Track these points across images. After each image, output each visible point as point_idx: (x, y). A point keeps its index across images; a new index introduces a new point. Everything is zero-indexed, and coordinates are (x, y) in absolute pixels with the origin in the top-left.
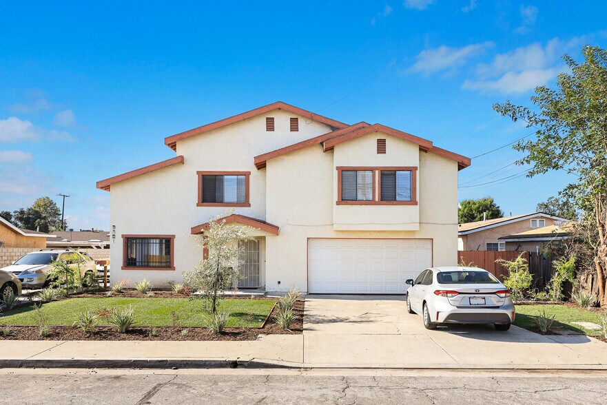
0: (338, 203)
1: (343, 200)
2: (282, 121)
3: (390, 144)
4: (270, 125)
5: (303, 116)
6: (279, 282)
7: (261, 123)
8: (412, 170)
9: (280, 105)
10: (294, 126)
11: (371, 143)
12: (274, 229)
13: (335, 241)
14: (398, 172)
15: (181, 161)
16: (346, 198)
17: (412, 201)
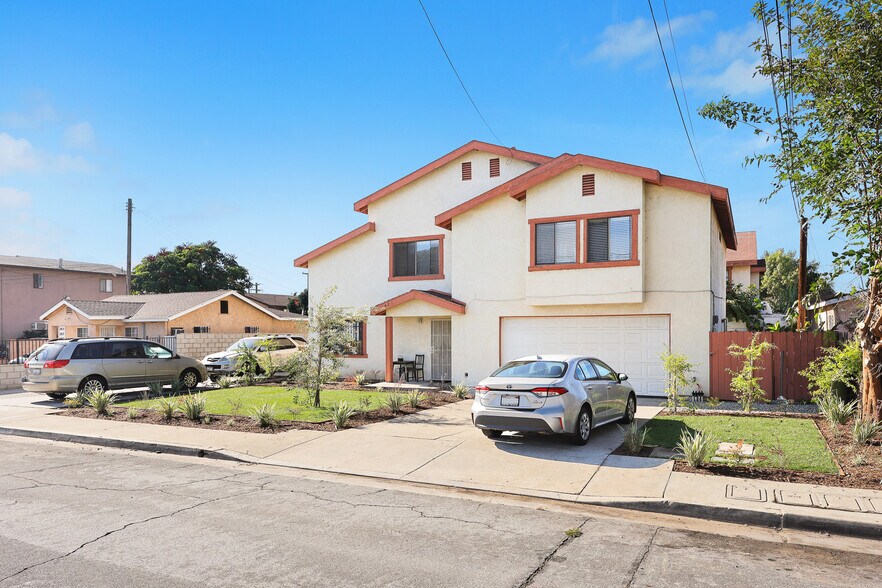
0: (531, 269)
1: (537, 264)
2: (480, 164)
3: (601, 181)
4: (467, 173)
5: (505, 156)
6: (467, 375)
7: (456, 170)
8: (632, 214)
9: (475, 146)
10: (495, 170)
11: (574, 182)
12: (461, 307)
13: (535, 320)
14: (613, 220)
15: (372, 227)
16: (541, 261)
17: (633, 261)
